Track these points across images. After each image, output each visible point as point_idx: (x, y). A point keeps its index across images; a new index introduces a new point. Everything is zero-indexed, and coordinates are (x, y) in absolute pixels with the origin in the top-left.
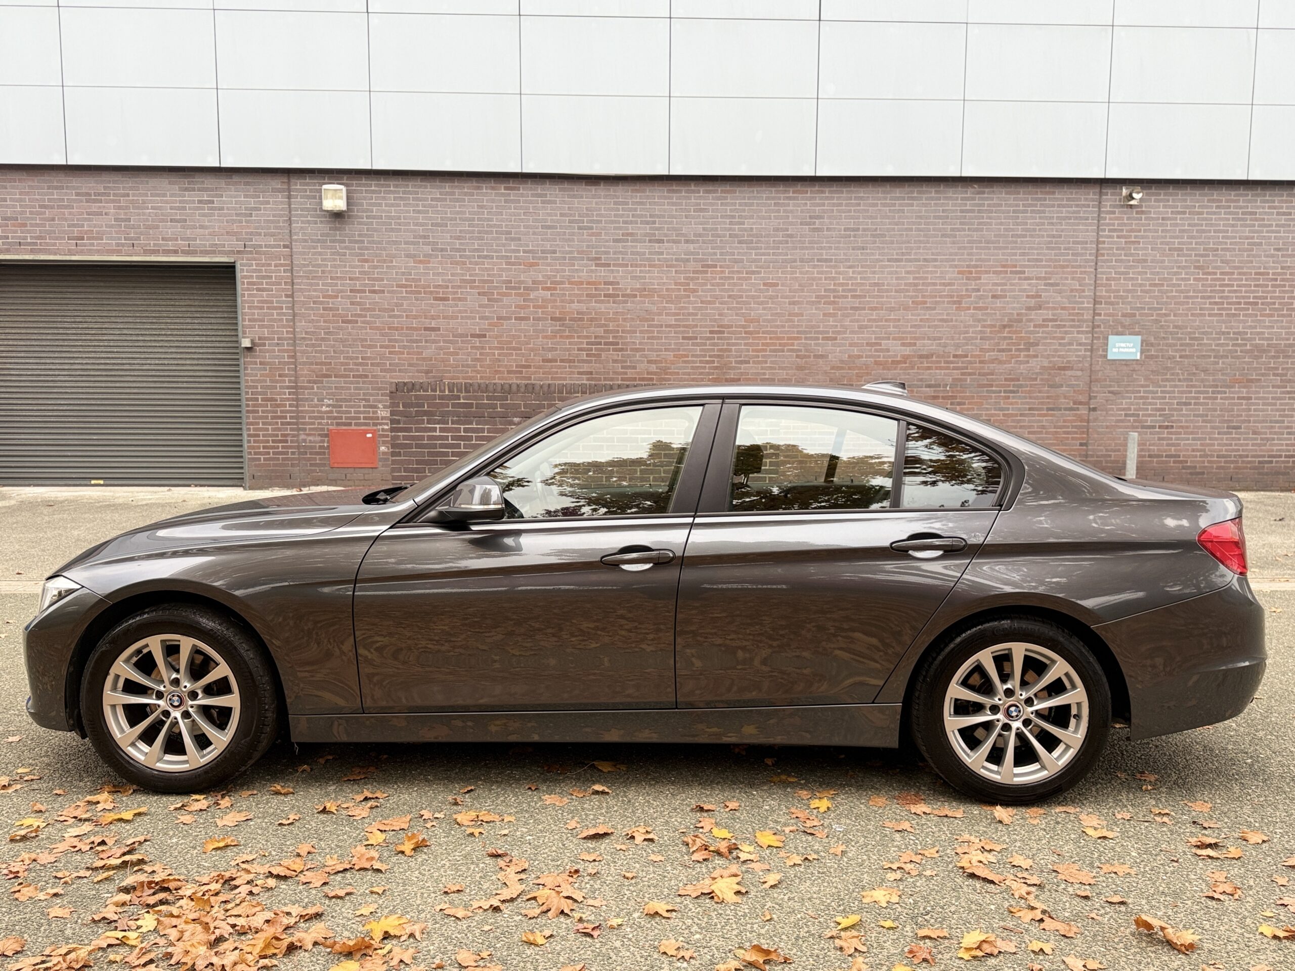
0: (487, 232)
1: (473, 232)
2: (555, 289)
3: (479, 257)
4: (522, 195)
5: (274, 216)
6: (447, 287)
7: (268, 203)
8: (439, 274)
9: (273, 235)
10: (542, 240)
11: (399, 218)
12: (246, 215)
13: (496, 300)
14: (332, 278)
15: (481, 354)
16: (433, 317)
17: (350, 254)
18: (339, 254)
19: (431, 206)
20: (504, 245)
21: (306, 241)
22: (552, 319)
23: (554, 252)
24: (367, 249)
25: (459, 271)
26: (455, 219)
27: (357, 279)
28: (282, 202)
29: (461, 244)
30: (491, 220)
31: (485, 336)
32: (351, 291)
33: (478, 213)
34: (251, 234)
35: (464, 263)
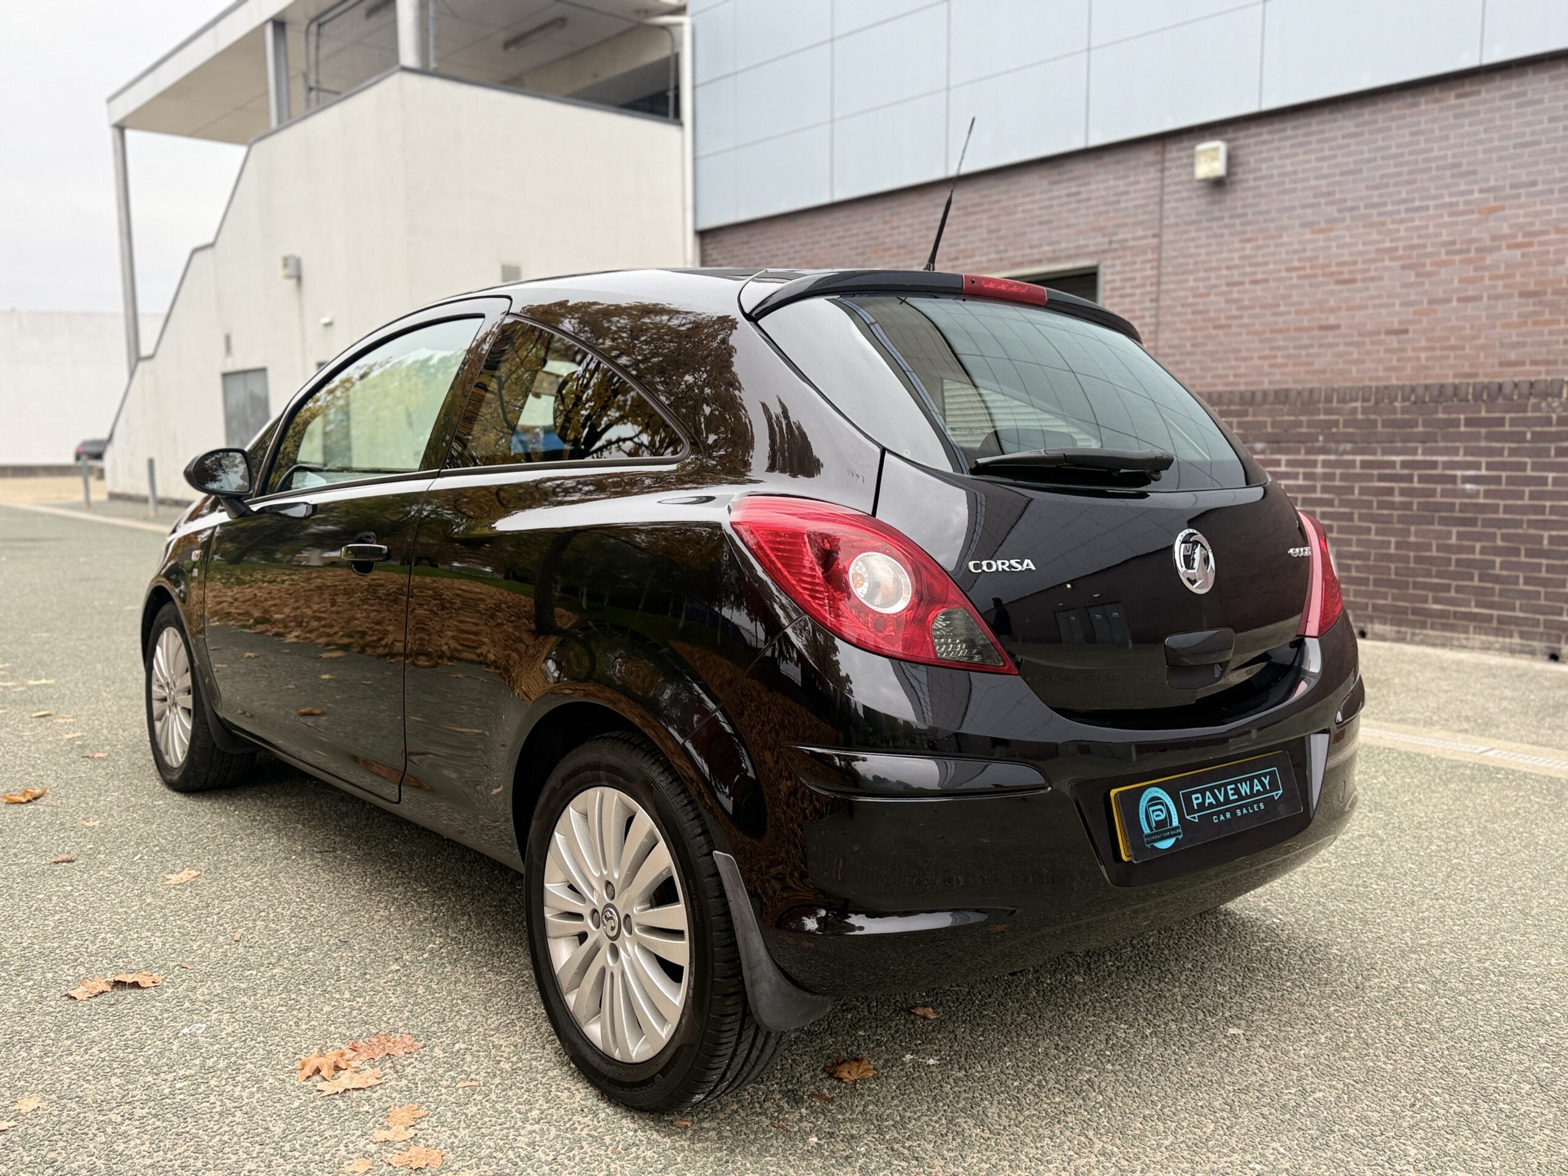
0: (1423, 171)
1: (1400, 174)
2: (1530, 244)
3: (1407, 211)
4: (1484, 102)
5: (1145, 198)
6: (1355, 263)
7: (1138, 182)
8: (1345, 246)
9: (1140, 223)
10: (1514, 167)
11: (1295, 172)
12: (1113, 203)
13: (1429, 275)
14: (1206, 270)
15: (1399, 360)
16: (1332, 310)
17: (1231, 234)
18: (1216, 236)
19: (1341, 147)
20: (1448, 186)
21: (1177, 225)
22: (1522, 294)
23: (1534, 183)
24: (1251, 223)
25: (1375, 237)
26: (1375, 159)
27: (1236, 267)
28: (1154, 179)
29: (1380, 196)
30: (1431, 150)
31: (1406, 331)
32: (1228, 284)
33: (1410, 144)
34: (1119, 226)
35: (1383, 224)
